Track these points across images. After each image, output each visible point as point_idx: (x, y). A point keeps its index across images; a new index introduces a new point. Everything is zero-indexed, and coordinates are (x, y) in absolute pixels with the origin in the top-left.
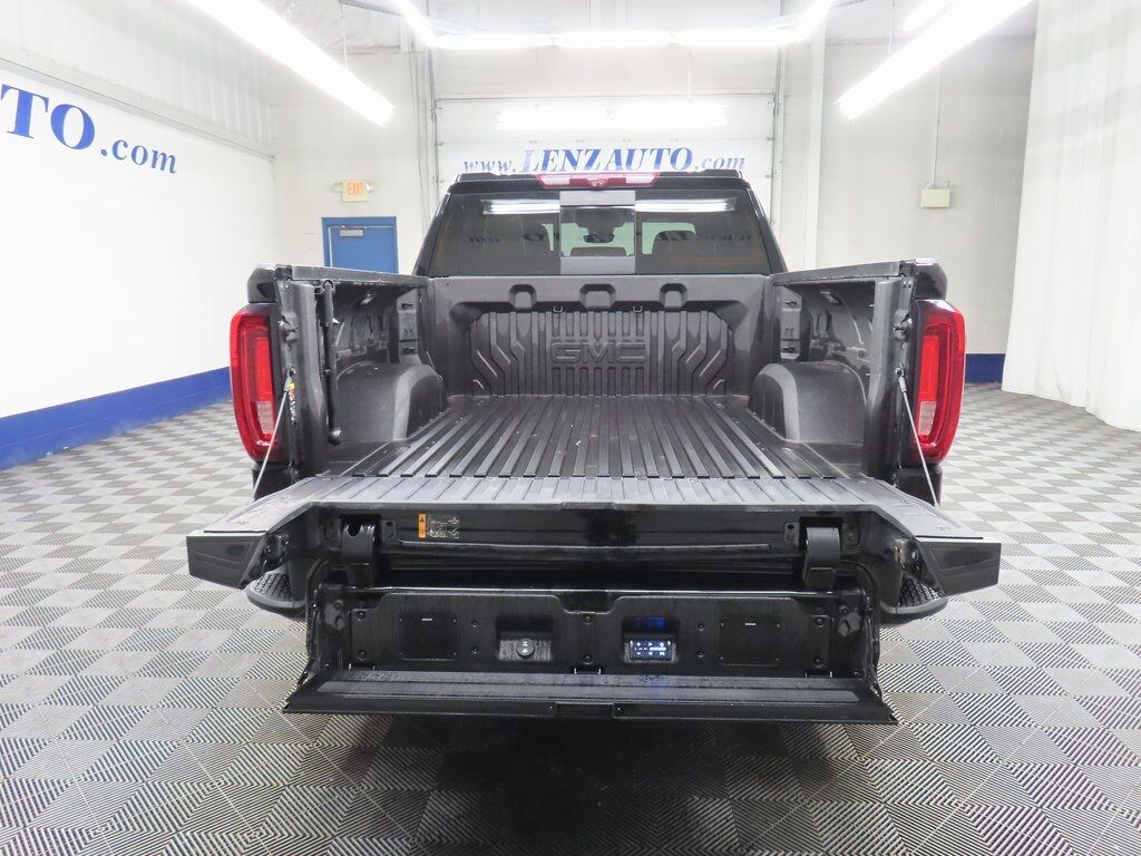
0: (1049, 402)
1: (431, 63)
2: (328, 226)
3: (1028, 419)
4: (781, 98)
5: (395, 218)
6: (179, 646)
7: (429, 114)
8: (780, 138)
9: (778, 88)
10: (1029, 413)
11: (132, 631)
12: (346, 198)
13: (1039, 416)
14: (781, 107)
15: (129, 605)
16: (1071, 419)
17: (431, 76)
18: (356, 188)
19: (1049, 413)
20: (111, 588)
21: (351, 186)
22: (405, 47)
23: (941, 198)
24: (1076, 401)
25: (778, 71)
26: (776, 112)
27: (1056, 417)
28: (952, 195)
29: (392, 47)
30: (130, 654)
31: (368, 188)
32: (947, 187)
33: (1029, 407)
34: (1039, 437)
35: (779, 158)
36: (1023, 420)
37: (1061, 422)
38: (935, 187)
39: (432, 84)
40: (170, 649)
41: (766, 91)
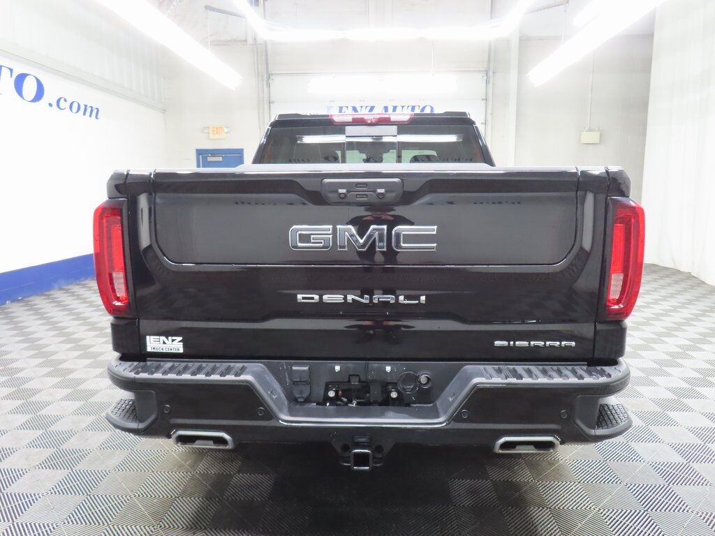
0: (666, 268)
1: (266, 51)
2: (200, 154)
3: (655, 280)
4: (491, 74)
5: (243, 149)
6: (72, 444)
7: (265, 83)
8: (490, 98)
9: (489, 67)
10: (655, 276)
11: (40, 432)
12: (212, 136)
13: (661, 278)
14: (491, 80)
15: (42, 413)
16: (682, 280)
17: (267, 60)
18: (217, 130)
19: (668, 276)
20: (31, 399)
21: (215, 129)
22: (250, 41)
23: (594, 137)
24: (684, 268)
25: (489, 56)
26: (487, 82)
27: (673, 279)
28: (601, 135)
29: (242, 41)
30: (36, 450)
31: (226, 130)
32: (598, 130)
33: (654, 272)
34: (663, 292)
35: (489, 112)
36: (650, 281)
37: (676, 282)
38: (590, 130)
39: (267, 63)
40: (64, 447)
41: (481, 69)
